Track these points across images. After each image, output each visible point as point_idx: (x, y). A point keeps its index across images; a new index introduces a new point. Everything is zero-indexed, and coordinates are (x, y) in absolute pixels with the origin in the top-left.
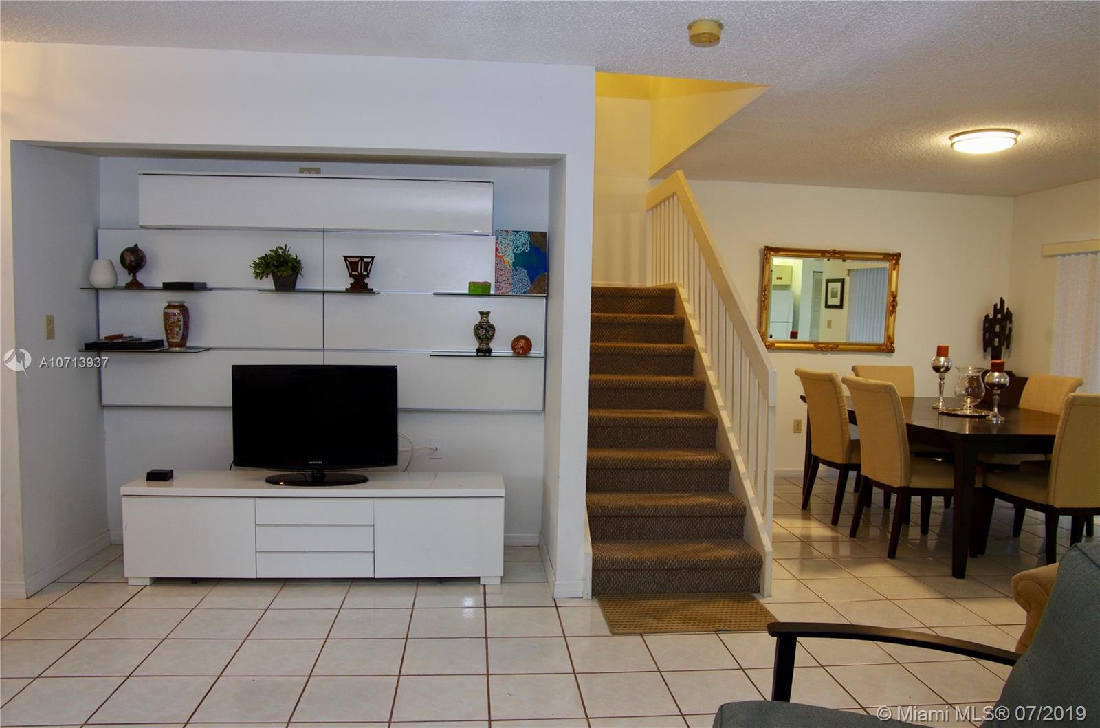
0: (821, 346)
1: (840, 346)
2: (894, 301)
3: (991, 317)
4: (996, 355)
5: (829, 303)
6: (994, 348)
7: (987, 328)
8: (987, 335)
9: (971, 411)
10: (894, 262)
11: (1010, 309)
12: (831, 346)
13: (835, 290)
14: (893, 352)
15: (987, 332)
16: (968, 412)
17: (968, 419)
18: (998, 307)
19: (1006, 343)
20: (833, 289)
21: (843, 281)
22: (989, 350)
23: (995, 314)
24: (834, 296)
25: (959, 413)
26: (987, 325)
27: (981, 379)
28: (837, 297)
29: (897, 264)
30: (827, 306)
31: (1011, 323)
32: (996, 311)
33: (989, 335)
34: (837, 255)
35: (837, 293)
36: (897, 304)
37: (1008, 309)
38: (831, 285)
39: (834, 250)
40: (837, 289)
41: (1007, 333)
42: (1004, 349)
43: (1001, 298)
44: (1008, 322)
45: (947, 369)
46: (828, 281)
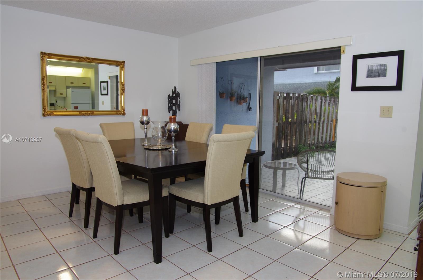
0: (84, 113)
1: (95, 113)
2: (123, 87)
3: (171, 96)
4: (174, 114)
5: (102, 93)
6: (173, 110)
7: (169, 101)
8: (170, 104)
9: (162, 146)
10: (122, 66)
11: (179, 92)
12: (89, 113)
13: (104, 87)
14: (125, 115)
15: (170, 103)
16: (160, 147)
17: (160, 152)
18: (174, 91)
19: (178, 108)
20: (103, 86)
21: (107, 82)
22: (171, 112)
23: (173, 95)
24: (104, 89)
25: (155, 148)
26: (169, 99)
27: (165, 128)
28: (105, 90)
29: (123, 67)
30: (102, 95)
31: (179, 98)
32: (173, 93)
33: (171, 105)
34: (89, 60)
35: (105, 88)
36: (125, 89)
37: (178, 91)
38: (103, 84)
39: (86, 57)
40: (105, 86)
41: (178, 103)
42: (177, 111)
43: (175, 86)
44: (178, 98)
45: (148, 123)
46: (101, 82)
